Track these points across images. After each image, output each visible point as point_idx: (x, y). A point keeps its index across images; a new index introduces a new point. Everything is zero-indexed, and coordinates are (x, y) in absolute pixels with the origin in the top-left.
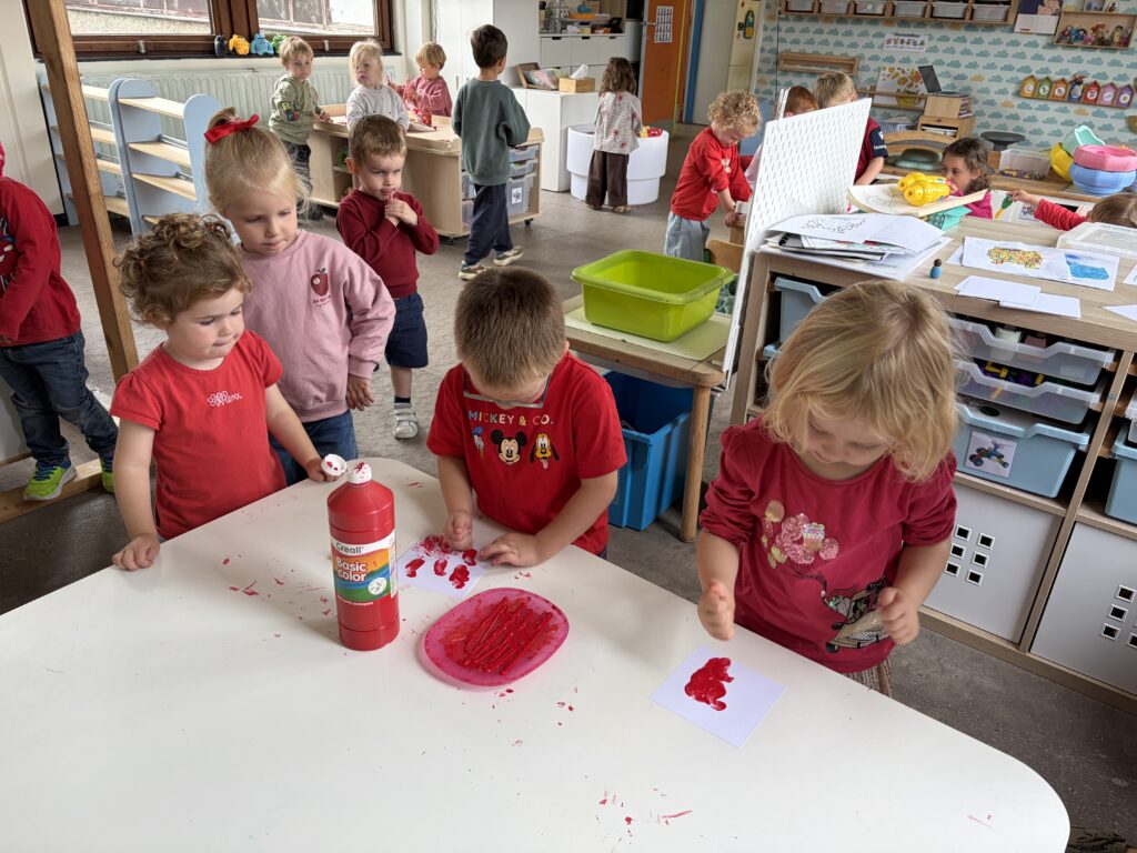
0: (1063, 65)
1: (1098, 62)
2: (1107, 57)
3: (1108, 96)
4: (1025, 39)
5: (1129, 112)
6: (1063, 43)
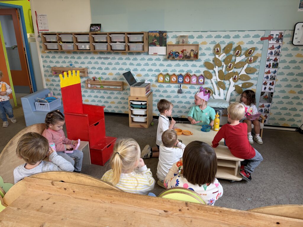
0: (173, 68)
1: (186, 65)
3: (194, 80)
4: (154, 57)
6: (171, 58)
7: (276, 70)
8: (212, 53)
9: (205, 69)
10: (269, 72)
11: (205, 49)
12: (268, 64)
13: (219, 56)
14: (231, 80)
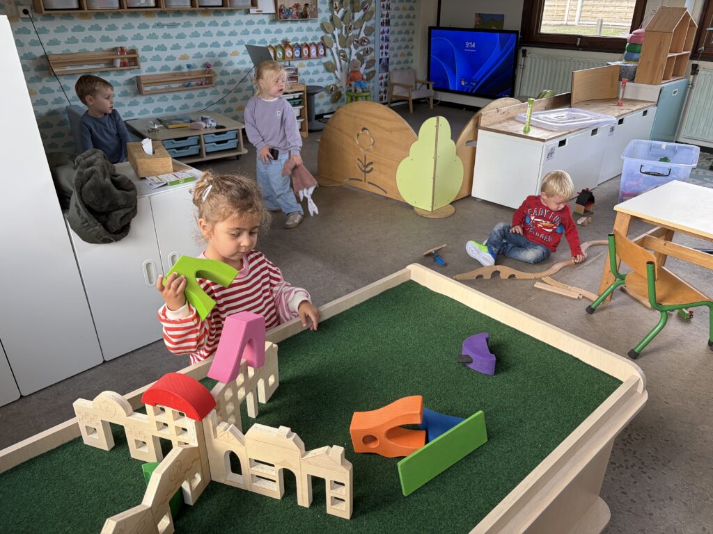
1: (300, 30)
2: (304, 25)
3: (313, 50)
4: (256, 19)
5: (324, 60)
6: (282, 18)
7: (389, 29)
8: (328, 8)
9: (322, 34)
10: (383, 32)
12: (382, 21)
13: (338, 13)
14: (352, 46)
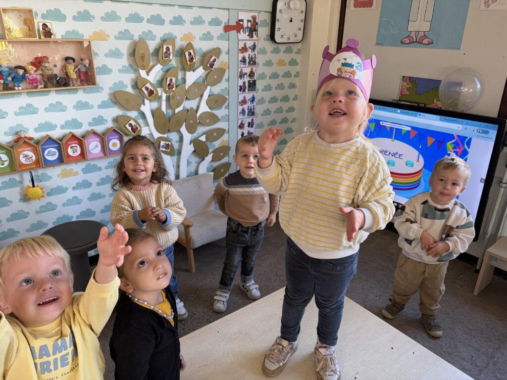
3: (94, 146)
7: (254, 95)
8: (127, 65)
10: (244, 102)
11: (106, 55)
12: (242, 84)
13: (148, 74)
14: (183, 129)
